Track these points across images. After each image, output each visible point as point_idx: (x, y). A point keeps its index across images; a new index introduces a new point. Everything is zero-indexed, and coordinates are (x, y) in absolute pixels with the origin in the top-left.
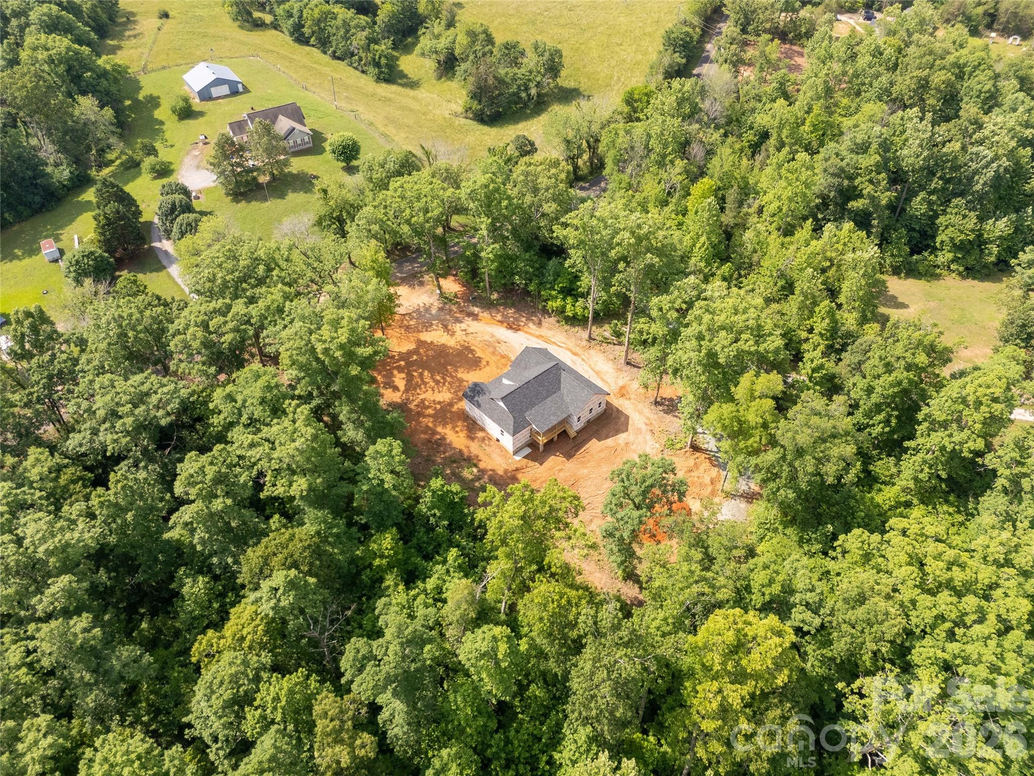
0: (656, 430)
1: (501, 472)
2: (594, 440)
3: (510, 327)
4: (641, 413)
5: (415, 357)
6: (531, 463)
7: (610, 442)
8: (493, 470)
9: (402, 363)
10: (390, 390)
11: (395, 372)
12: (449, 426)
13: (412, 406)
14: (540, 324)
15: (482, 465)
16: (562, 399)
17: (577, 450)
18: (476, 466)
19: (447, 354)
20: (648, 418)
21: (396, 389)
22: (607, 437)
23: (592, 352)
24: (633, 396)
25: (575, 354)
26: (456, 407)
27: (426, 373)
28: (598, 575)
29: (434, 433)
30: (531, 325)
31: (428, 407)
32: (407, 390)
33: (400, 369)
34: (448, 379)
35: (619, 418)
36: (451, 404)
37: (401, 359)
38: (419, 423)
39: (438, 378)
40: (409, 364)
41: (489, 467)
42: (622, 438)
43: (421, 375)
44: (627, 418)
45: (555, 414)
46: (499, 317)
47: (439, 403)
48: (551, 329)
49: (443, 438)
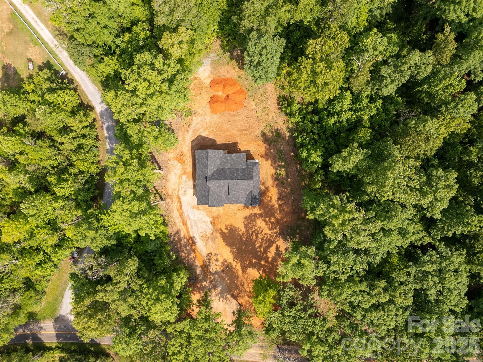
0: (185, 126)
1: (269, 161)
2: (218, 143)
3: (194, 243)
4: (184, 139)
5: (254, 261)
6: (253, 154)
7: (211, 137)
8: (272, 165)
9: (263, 263)
10: (280, 249)
11: (270, 260)
12: (271, 203)
13: (278, 230)
14: (178, 232)
15: (273, 171)
16: (221, 163)
17: (229, 144)
18: (276, 172)
19: (238, 249)
20: (184, 134)
21: (277, 248)
22: (211, 139)
23: (170, 191)
24: (178, 151)
25: (179, 198)
26: (260, 212)
27: (257, 245)
28: (269, 89)
29: (280, 206)
30: (182, 236)
31: (272, 223)
32: (273, 242)
33: (266, 259)
34: (250, 232)
35: (196, 144)
36: (261, 215)
37: (261, 266)
38: (282, 218)
39: (254, 237)
40: (259, 259)
41: (272, 168)
42: (204, 134)
43: (260, 247)
44: (192, 142)
45: (231, 158)
46: (193, 255)
47: (265, 221)
48: (175, 224)
49: (279, 199)
